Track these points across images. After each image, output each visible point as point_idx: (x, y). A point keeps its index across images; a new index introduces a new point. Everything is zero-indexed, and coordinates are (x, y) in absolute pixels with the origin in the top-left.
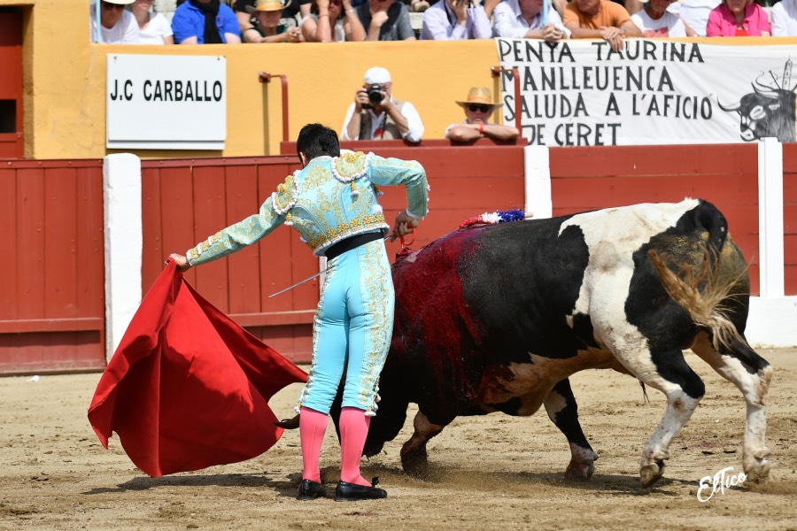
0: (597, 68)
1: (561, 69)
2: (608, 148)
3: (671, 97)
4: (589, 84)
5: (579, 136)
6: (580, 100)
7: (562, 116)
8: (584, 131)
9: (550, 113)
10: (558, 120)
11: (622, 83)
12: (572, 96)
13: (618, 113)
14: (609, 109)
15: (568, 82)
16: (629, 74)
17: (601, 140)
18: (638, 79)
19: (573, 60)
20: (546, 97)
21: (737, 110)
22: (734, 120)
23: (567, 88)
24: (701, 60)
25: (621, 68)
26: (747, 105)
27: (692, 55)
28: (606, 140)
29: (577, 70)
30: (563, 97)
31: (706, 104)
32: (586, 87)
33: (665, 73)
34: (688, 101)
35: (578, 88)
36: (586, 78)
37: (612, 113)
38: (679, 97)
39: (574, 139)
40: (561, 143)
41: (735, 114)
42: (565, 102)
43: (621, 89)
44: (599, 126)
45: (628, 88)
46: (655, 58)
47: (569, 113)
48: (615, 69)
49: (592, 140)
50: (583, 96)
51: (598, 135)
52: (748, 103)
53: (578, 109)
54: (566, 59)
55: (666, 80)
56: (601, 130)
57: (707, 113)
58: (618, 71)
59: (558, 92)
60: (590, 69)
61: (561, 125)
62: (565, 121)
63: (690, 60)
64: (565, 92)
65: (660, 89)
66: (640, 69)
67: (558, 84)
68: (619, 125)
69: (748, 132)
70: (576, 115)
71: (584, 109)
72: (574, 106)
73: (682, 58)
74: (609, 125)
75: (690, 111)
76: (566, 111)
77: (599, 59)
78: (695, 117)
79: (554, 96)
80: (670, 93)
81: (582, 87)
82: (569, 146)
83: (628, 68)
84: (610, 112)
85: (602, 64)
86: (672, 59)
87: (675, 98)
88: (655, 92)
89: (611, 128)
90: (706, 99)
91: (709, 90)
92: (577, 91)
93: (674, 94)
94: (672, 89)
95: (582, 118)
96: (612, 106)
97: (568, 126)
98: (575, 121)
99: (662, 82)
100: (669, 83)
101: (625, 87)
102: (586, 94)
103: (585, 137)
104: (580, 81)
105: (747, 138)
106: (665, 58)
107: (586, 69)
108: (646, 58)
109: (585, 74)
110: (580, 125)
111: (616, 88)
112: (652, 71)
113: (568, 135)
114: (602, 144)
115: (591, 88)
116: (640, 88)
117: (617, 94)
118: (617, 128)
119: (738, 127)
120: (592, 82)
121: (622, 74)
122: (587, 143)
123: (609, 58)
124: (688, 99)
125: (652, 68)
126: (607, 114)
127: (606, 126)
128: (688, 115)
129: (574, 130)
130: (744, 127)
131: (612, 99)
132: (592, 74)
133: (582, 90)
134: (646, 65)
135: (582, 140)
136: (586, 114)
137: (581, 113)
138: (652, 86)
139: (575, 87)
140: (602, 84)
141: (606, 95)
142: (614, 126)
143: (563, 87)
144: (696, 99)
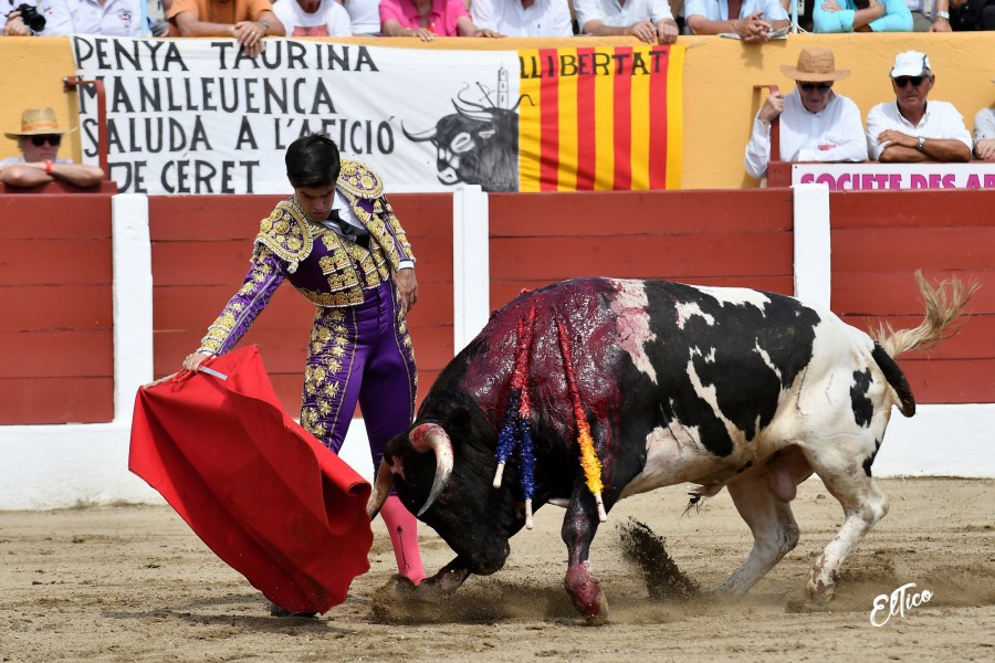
0: (222, 80)
1: (169, 80)
2: (241, 198)
3: (332, 122)
4: (211, 102)
5: (198, 179)
6: (199, 127)
7: (173, 149)
8: (205, 171)
9: (154, 145)
10: (166, 155)
11: (259, 101)
12: (187, 120)
13: (254, 146)
14: (241, 140)
15: (180, 99)
16: (268, 89)
17: (230, 185)
18: (281, 96)
19: (185, 68)
20: (148, 121)
21: (431, 139)
22: (427, 155)
23: (179, 108)
24: (374, 68)
25: (255, 81)
26: (446, 132)
27: (360, 62)
28: (239, 186)
29: (191, 82)
30: (173, 122)
31: (384, 132)
32: (206, 107)
33: (321, 88)
34: (358, 128)
35: (195, 108)
36: (207, 95)
37: (246, 146)
38: (343, 122)
39: (190, 183)
40: (171, 190)
41: (429, 144)
42: (176, 129)
43: (257, 111)
44: (227, 165)
45: (268, 111)
46: (305, 66)
47: (183, 145)
48: (248, 81)
49: (216, 183)
50: (203, 120)
51: (226, 178)
52: (447, 130)
53: (196, 139)
54: (174, 66)
55: (323, 98)
56: (230, 171)
57: (386, 145)
58: (252, 85)
59: (166, 114)
60: (211, 80)
61: (171, 163)
62: (177, 156)
63: (358, 69)
64: (175, 115)
65: (315, 111)
66: (284, 81)
67: (164, 103)
68: (257, 163)
69: (449, 171)
70: (193, 148)
71: (204, 139)
72: (189, 134)
73: (346, 67)
74: (242, 164)
75: (360, 142)
76: (178, 143)
77: (223, 67)
78: (369, 151)
79: (160, 120)
80: (331, 117)
81: (201, 107)
82: (184, 194)
83: (266, 81)
84: (243, 145)
85: (229, 75)
86: (331, 68)
87: (338, 124)
88: (308, 116)
89: (245, 168)
90: (384, 125)
91: (389, 110)
92: (193, 114)
93: (337, 117)
94: (332, 110)
95: (201, 153)
96: (246, 136)
97: (182, 164)
98: (192, 157)
99: (317, 101)
100: (328, 101)
101: (263, 109)
102: (206, 117)
103: (207, 180)
104: (197, 99)
105: (448, 180)
106: (320, 67)
107: (205, 81)
108: (291, 66)
109: (205, 88)
110: (199, 163)
111: (250, 110)
112: (301, 86)
113: (182, 177)
114: (232, 191)
115: (214, 108)
116: (285, 110)
117: (251, 117)
118: (254, 168)
119: (434, 164)
120: (215, 101)
121: (258, 89)
122: (210, 190)
123: (236, 66)
124: (357, 124)
125: (302, 80)
126: (239, 147)
127: (237, 164)
128: (358, 147)
129: (190, 170)
130: (443, 164)
131: (245, 126)
132: (214, 88)
133: (201, 111)
134: (292, 76)
135: (203, 185)
136: (209, 147)
137: (201, 145)
138: (302, 106)
139: (190, 107)
140: (230, 104)
141: (235, 121)
142: (249, 165)
143: (172, 108)
144: (369, 124)
